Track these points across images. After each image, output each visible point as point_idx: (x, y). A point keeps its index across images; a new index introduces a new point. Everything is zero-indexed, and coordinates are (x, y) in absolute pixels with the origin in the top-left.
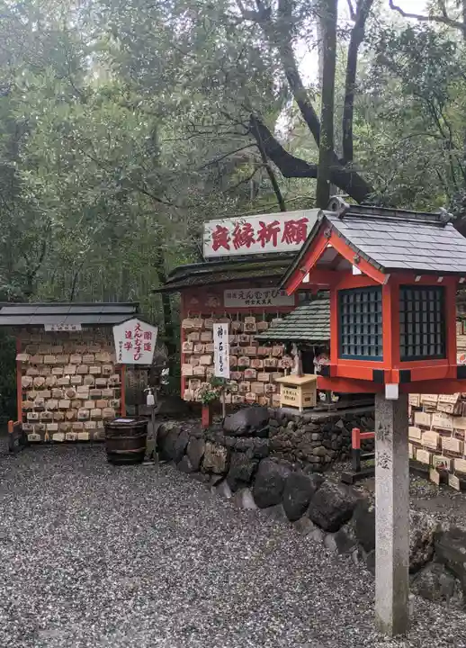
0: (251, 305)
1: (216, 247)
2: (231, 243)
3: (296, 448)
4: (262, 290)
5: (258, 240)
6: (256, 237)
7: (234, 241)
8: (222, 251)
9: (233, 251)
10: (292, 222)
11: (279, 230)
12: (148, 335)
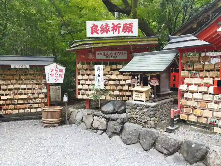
0: (108, 58)
1: (92, 33)
2: (99, 32)
3: (141, 118)
4: (113, 52)
5: (112, 31)
6: (110, 29)
7: (101, 31)
8: (95, 35)
9: (100, 35)
10: (127, 24)
11: (120, 27)
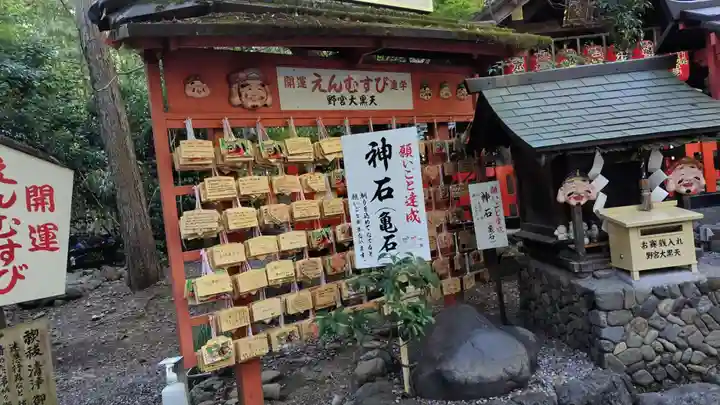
0: (338, 106)
3: (684, 349)
4: (357, 76)
12: (39, 197)
